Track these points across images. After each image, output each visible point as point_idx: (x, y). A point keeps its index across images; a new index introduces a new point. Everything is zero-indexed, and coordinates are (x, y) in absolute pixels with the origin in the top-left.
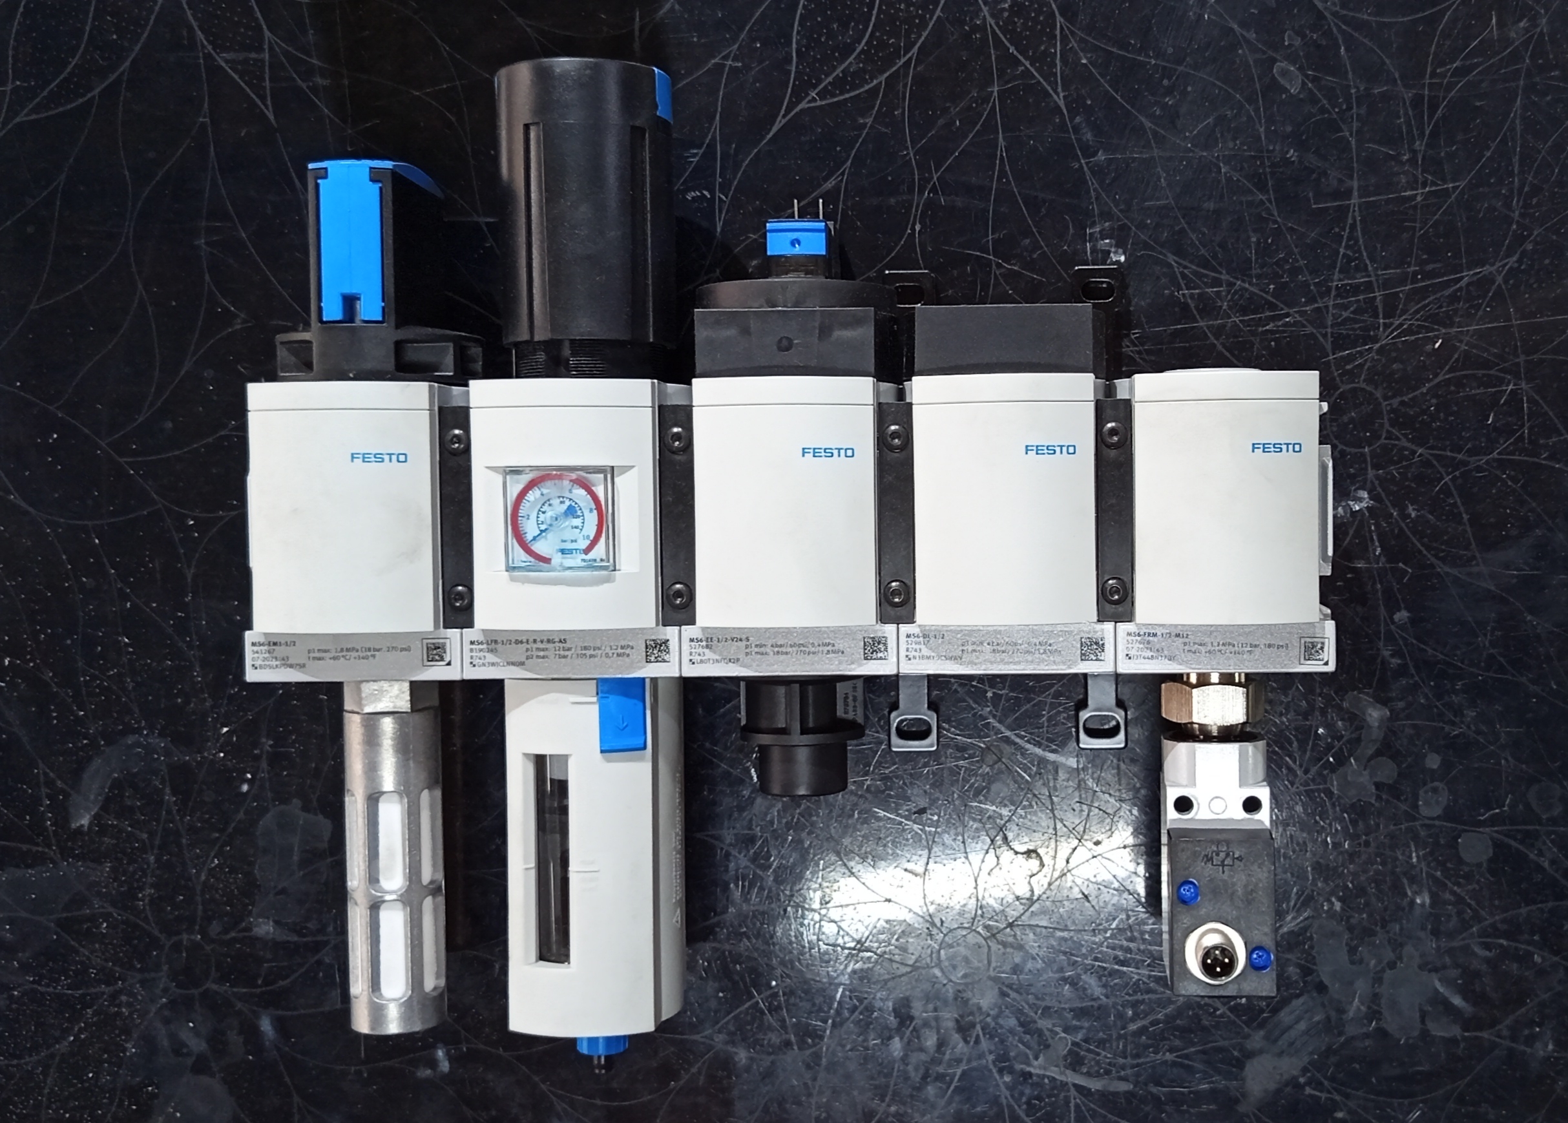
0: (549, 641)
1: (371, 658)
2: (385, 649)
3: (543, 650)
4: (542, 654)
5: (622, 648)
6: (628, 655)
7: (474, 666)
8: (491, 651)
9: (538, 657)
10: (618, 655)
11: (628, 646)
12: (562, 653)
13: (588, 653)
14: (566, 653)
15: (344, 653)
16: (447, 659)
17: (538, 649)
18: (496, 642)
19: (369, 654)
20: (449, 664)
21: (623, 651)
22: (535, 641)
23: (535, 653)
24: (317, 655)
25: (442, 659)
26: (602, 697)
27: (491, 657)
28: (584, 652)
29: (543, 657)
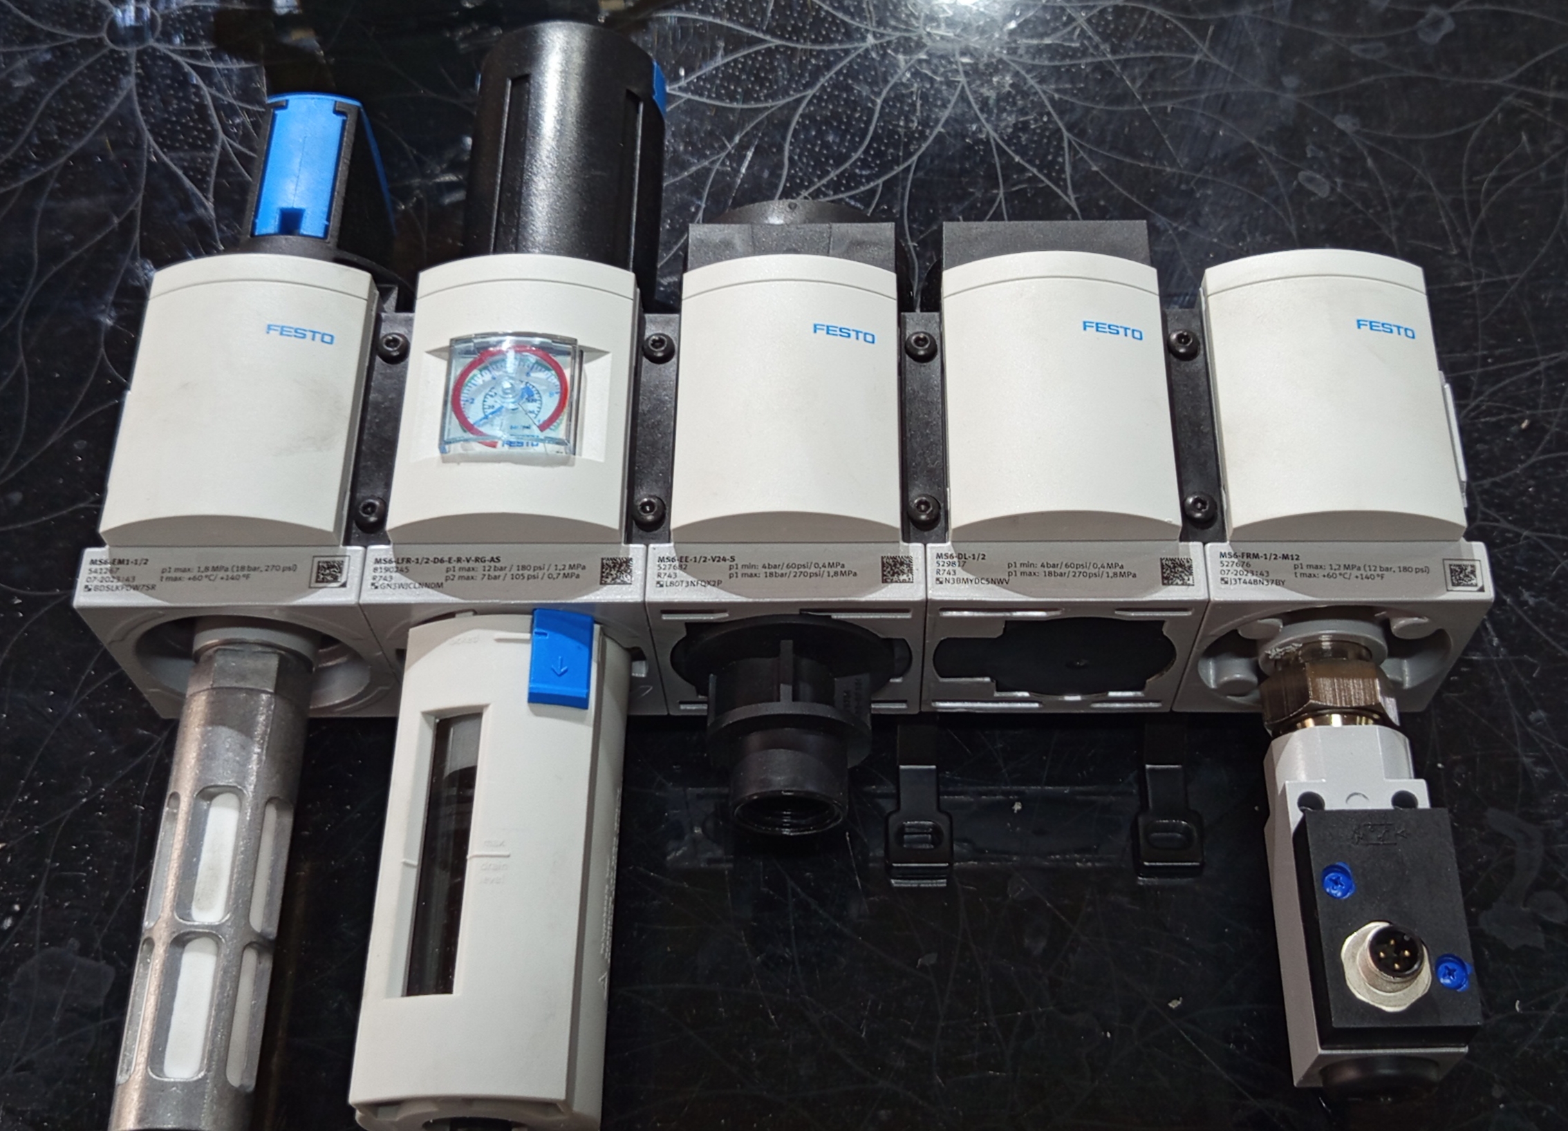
0: (477, 560)
1: (243, 579)
2: (263, 568)
3: (469, 570)
4: (465, 574)
5: (571, 567)
6: (578, 576)
7: (376, 588)
8: (400, 570)
9: (460, 577)
10: (565, 576)
11: (579, 565)
12: (493, 573)
13: (526, 573)
14: (497, 573)
15: (209, 573)
16: (342, 579)
17: (460, 569)
18: (408, 561)
19: (241, 573)
20: (344, 585)
21: (571, 571)
22: (459, 560)
23: (457, 574)
24: (173, 575)
25: (335, 579)
26: (536, 633)
27: (399, 578)
28: (520, 572)
29: (468, 578)
